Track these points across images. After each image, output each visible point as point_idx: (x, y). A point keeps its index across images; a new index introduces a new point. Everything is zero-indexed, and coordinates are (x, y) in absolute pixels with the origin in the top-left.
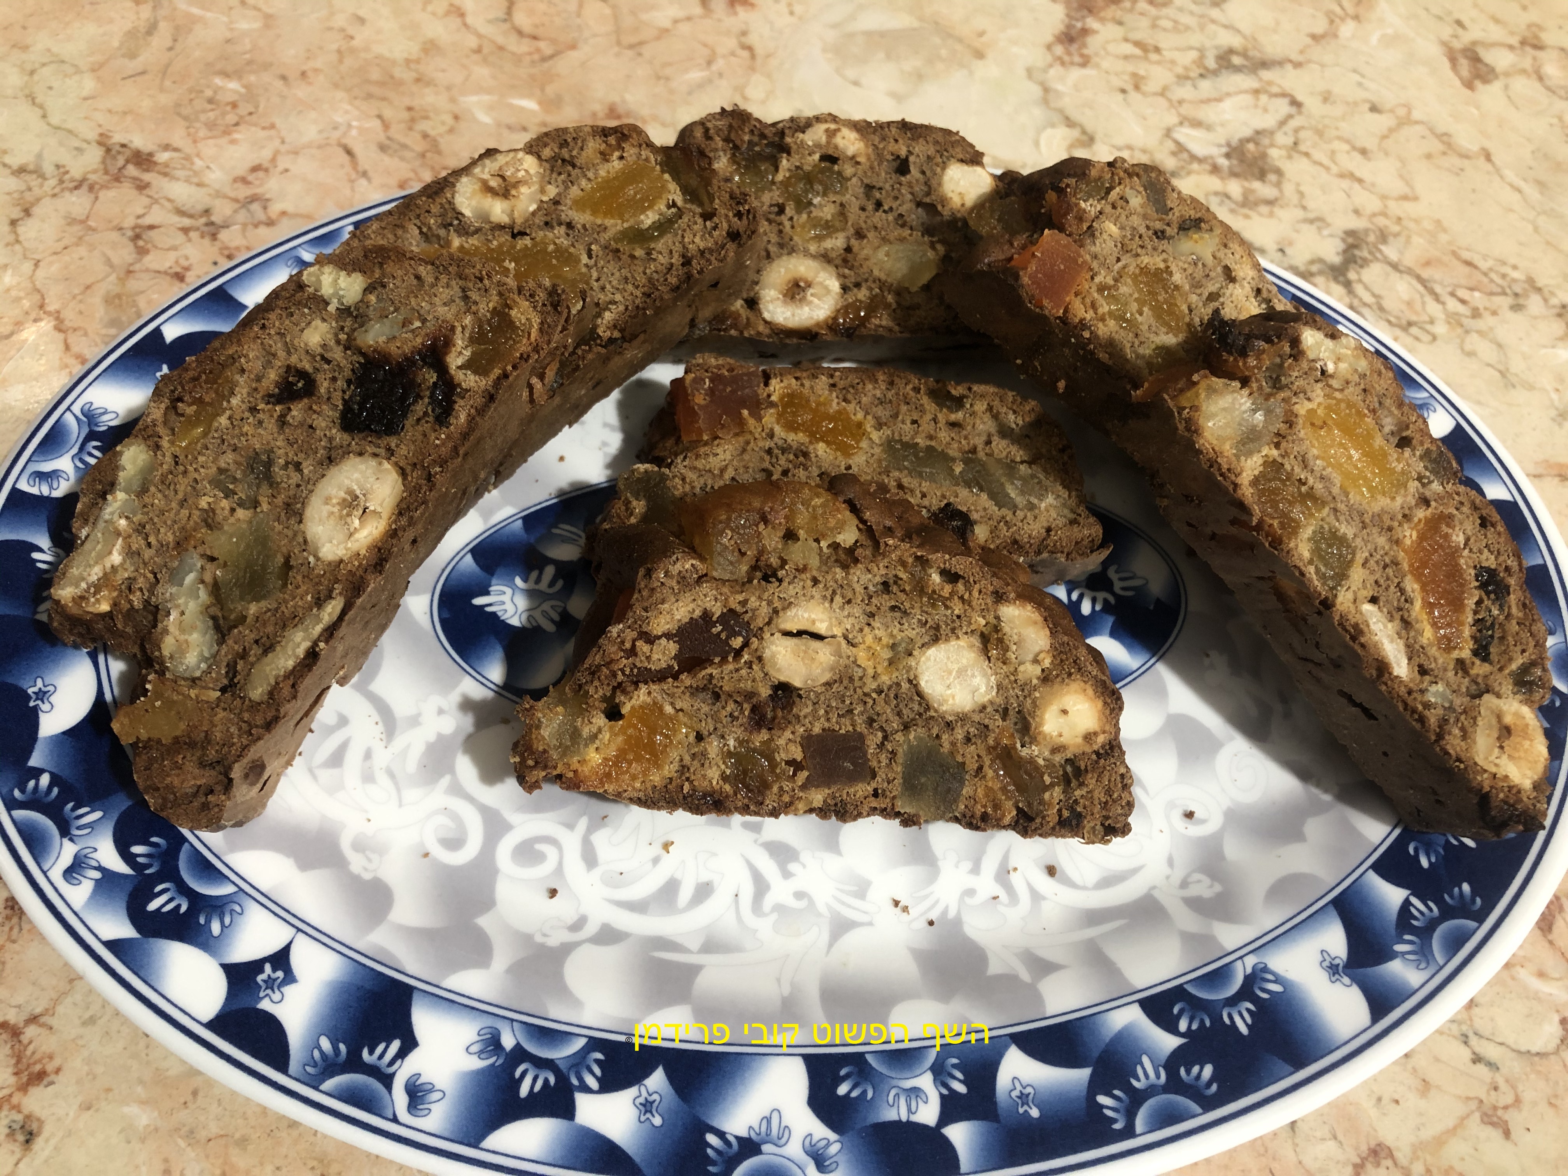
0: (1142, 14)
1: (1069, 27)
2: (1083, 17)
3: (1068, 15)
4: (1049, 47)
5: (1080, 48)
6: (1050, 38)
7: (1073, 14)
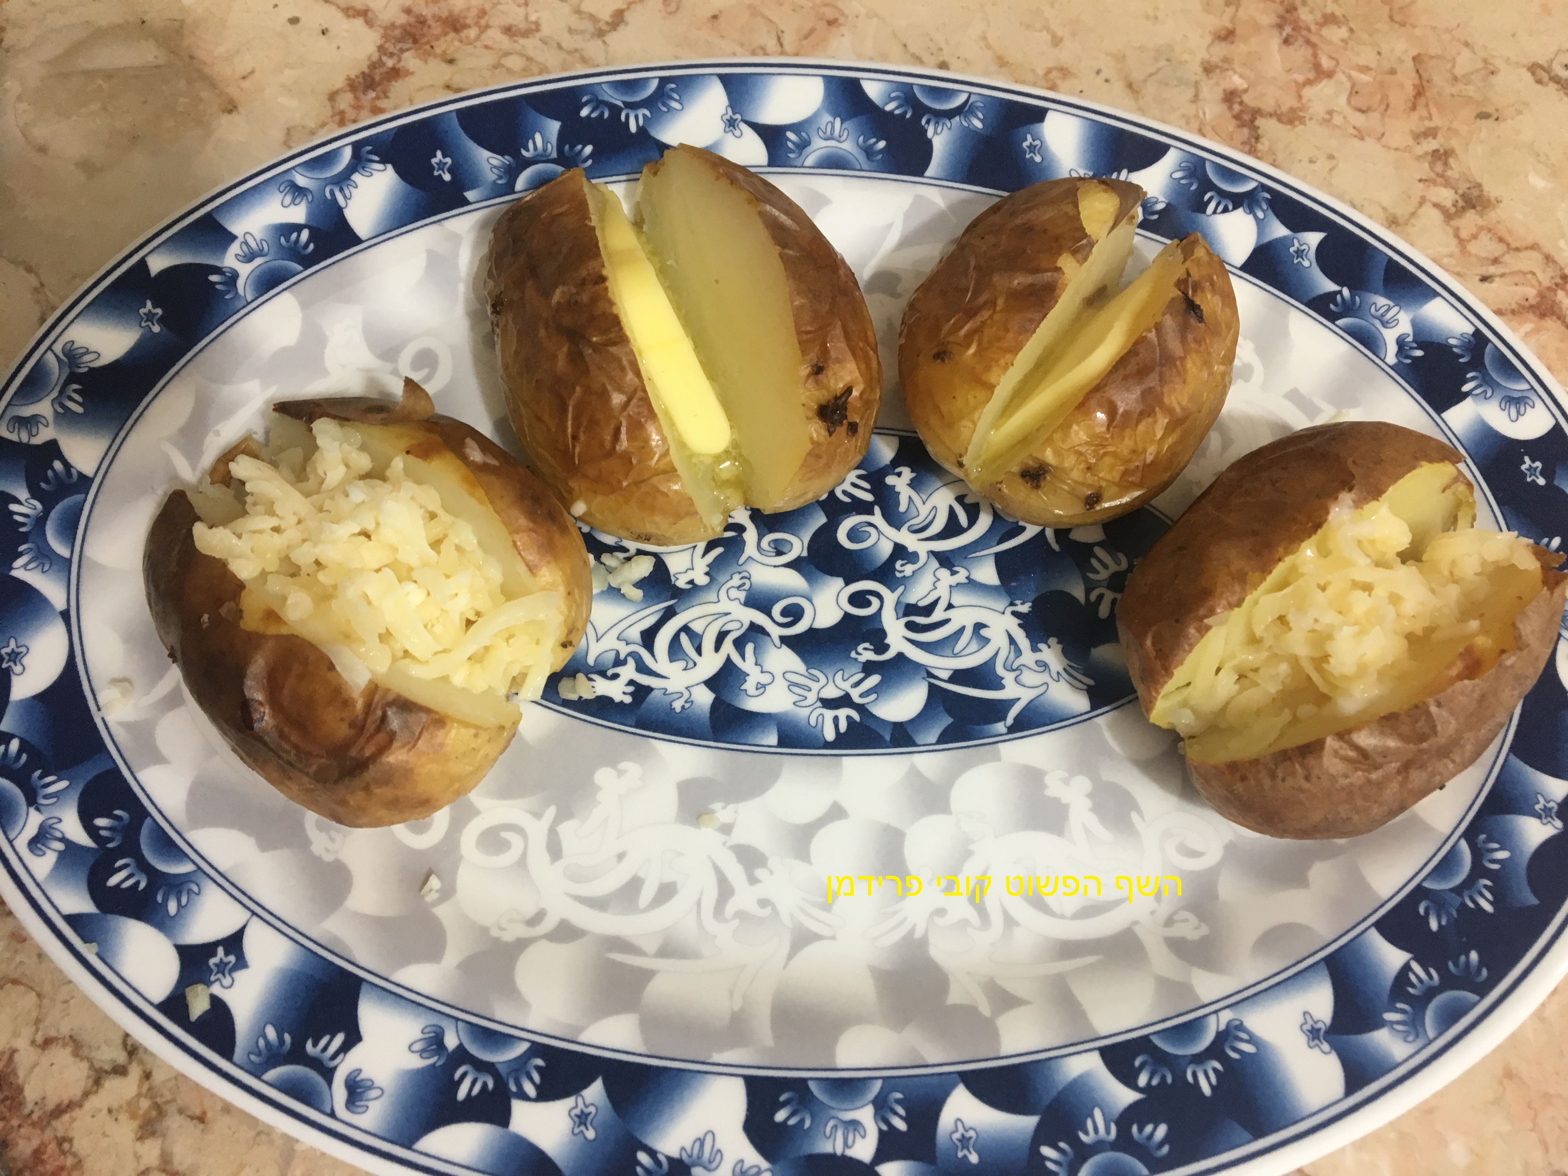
0: (487, 47)
1: (374, 65)
2: (402, 51)
3: (381, 49)
4: (332, 97)
5: (378, 98)
6: (339, 82)
7: (390, 47)
